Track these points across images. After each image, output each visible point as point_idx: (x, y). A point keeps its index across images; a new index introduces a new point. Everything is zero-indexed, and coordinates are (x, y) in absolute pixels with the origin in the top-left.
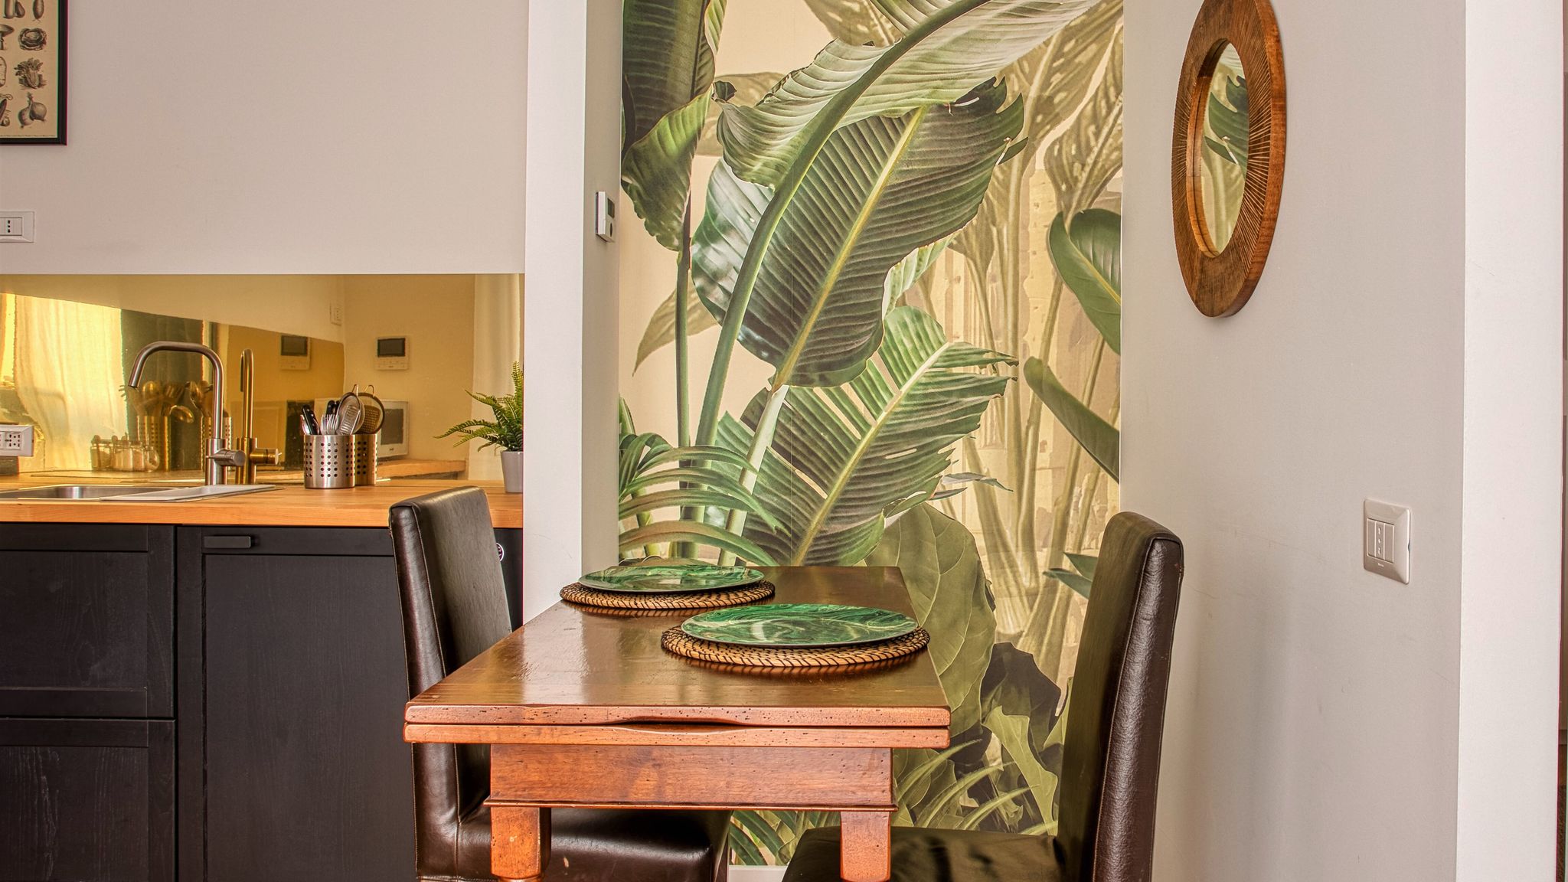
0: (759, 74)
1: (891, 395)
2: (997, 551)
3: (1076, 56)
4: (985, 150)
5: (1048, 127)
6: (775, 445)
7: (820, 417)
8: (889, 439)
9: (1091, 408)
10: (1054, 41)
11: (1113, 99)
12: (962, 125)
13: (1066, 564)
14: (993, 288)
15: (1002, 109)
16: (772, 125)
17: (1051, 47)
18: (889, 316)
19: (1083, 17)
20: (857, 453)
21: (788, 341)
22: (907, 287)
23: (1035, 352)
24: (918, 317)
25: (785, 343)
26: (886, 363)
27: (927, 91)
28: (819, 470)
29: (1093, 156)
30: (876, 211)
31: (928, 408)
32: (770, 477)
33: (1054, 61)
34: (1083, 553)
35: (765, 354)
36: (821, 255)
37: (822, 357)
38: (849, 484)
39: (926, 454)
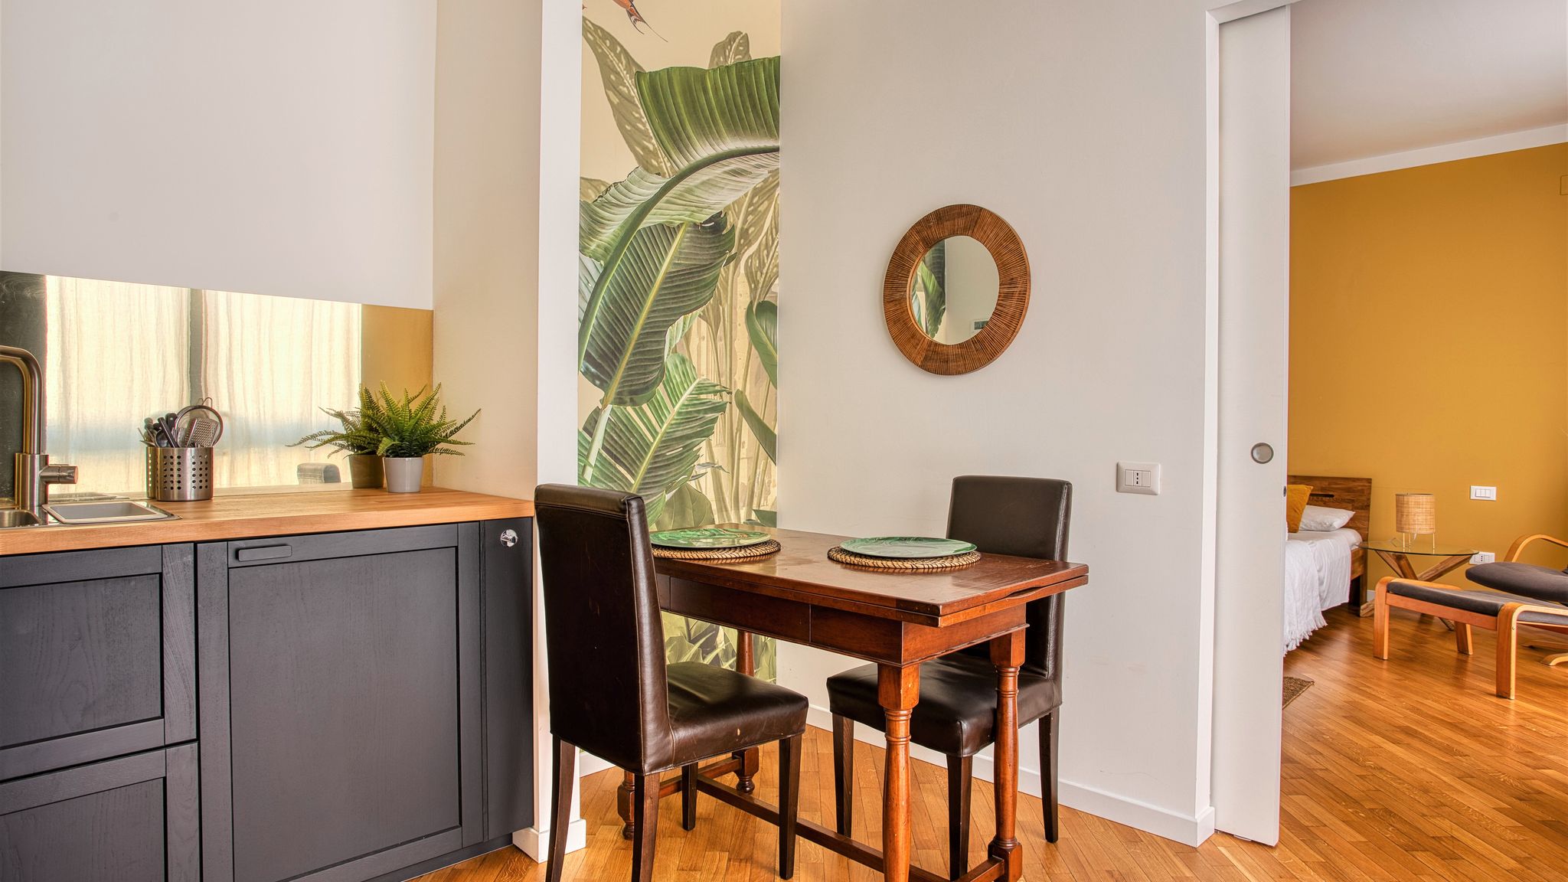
0: (595, 180)
1: (669, 412)
2: (722, 511)
3: (759, 206)
4: (716, 256)
5: (746, 248)
6: (604, 447)
7: (631, 427)
8: (668, 442)
9: (764, 421)
10: (749, 195)
11: (774, 236)
12: (706, 239)
13: (754, 517)
14: (720, 344)
15: (725, 232)
16: (602, 218)
17: (747, 199)
18: (669, 360)
19: (762, 183)
20: (651, 451)
21: (611, 373)
22: (678, 341)
23: (740, 387)
24: (683, 361)
25: (610, 375)
26: (667, 390)
27: (688, 213)
28: (629, 463)
29: (766, 269)
30: (661, 289)
31: (688, 420)
32: (601, 471)
33: (749, 207)
34: (761, 508)
35: (598, 382)
36: (631, 314)
37: (631, 386)
38: (646, 473)
39: (687, 451)
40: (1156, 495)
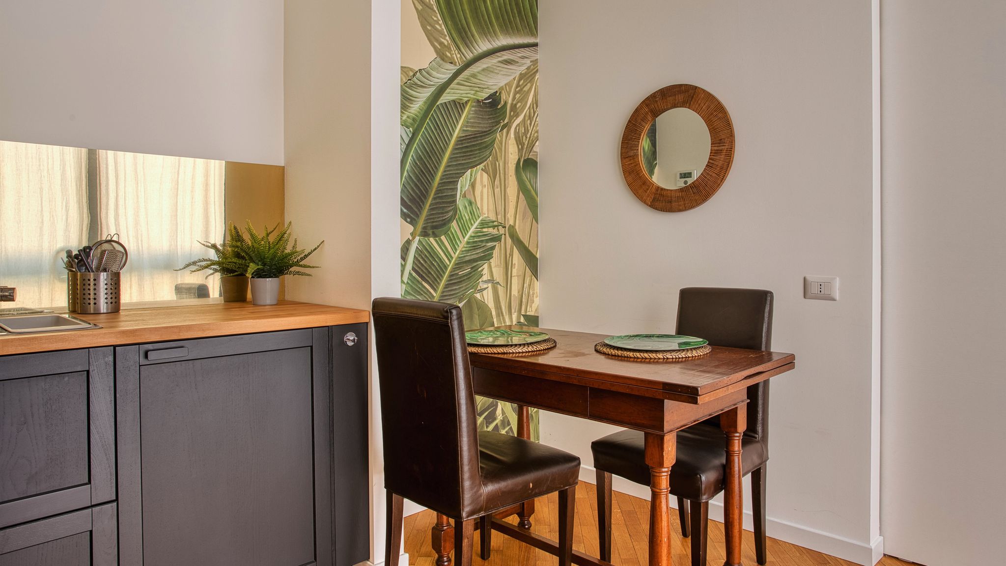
0: (405, 67)
1: (461, 242)
2: (499, 316)
3: (524, 87)
4: (494, 125)
5: (515, 118)
6: (413, 269)
7: (432, 254)
8: (459, 265)
9: (529, 248)
10: (517, 79)
11: (535, 110)
12: (486, 111)
13: (522, 320)
14: (497, 191)
15: (499, 107)
16: (411, 96)
17: (516, 81)
18: (460, 203)
19: (526, 70)
20: (448, 272)
21: (419, 213)
22: (466, 188)
23: (511, 223)
24: (470, 203)
25: (417, 214)
26: (459, 226)
27: (473, 92)
28: (432, 281)
29: (529, 134)
30: (454, 149)
31: (475, 248)
32: (411, 286)
33: (517, 88)
34: (528, 314)
35: (408, 220)
36: (432, 168)
37: (433, 222)
38: (445, 288)
39: (474, 271)
40: (834, 300)
